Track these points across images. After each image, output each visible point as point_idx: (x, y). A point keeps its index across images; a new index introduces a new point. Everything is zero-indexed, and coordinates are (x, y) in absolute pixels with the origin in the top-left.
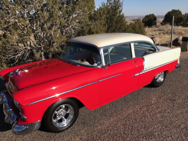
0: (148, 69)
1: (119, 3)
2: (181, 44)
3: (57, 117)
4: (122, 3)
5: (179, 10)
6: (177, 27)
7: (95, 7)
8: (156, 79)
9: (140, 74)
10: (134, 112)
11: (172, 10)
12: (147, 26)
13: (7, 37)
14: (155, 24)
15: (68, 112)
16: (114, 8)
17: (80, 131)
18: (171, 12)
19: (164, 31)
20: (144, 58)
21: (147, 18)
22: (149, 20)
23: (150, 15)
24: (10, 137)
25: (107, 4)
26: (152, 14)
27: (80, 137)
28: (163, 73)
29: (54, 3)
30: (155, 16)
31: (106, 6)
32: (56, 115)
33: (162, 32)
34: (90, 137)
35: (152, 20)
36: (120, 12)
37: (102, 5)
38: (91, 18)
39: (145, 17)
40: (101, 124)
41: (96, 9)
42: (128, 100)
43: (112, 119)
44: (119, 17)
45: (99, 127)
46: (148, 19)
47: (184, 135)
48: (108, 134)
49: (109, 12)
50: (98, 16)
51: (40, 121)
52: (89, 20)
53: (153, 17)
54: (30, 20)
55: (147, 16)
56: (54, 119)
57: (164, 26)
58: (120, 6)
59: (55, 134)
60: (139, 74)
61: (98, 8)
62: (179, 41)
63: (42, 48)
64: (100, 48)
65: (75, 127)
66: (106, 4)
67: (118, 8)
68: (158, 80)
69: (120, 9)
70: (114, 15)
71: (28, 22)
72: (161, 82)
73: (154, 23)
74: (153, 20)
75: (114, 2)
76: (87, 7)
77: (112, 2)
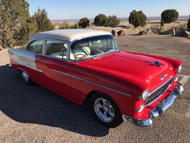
5: (103, 14)
7: (30, 15)
11: (100, 15)
18: (99, 16)
23: (83, 18)
30: (87, 19)
35: (86, 23)
38: (28, 22)
39: (80, 20)
46: (83, 21)
50: (32, 20)
55: (82, 20)
61: (32, 16)
66: (37, 13)
69: (46, 16)
73: (88, 24)
75: (42, 12)
77: (40, 12)
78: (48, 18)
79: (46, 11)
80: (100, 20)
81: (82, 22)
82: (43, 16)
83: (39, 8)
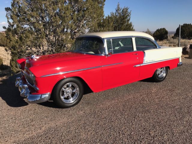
0: (148, 62)
1: (127, 12)
2: (189, 51)
3: (65, 94)
4: (130, 13)
5: (190, 24)
6: (189, 41)
8: (158, 74)
9: (141, 65)
10: (134, 97)
11: (184, 24)
12: (158, 40)
13: (23, 40)
14: (167, 38)
15: (74, 91)
16: (123, 17)
17: (84, 108)
18: (183, 26)
19: (175, 43)
20: (144, 52)
21: (158, 32)
22: (160, 34)
23: (161, 29)
24: (24, 110)
25: (116, 14)
26: (163, 28)
27: (84, 111)
28: (164, 68)
29: (66, 9)
31: (114, 15)
32: (63, 92)
33: (173, 44)
34: (93, 112)
35: (163, 34)
36: (128, 20)
37: (111, 15)
38: (100, 25)
39: (156, 31)
40: (103, 104)
41: (105, 18)
42: (130, 90)
43: (113, 102)
44: (127, 25)
45: (101, 106)
47: (178, 112)
48: (109, 110)
49: (117, 21)
50: (107, 23)
51: (50, 94)
52: (98, 27)
53: (165, 31)
54: (44, 25)
55: (158, 30)
56: (62, 95)
57: (175, 40)
58: (128, 15)
59: (62, 109)
60: (139, 66)
61: (107, 16)
62: (187, 50)
63: (54, 50)
64: (104, 39)
65: (80, 105)
66: (114, 14)
67: (126, 17)
68: (160, 75)
69: (128, 18)
70: (122, 24)
71: (42, 26)
72: (163, 77)
73: (165, 37)
74: (165, 34)
75: (122, 12)
76: (96, 14)
77: (120, 12)
78: (130, 22)
79: (129, 11)
80: (185, 32)
81: (158, 33)
82: (124, 19)
83: (118, 5)
